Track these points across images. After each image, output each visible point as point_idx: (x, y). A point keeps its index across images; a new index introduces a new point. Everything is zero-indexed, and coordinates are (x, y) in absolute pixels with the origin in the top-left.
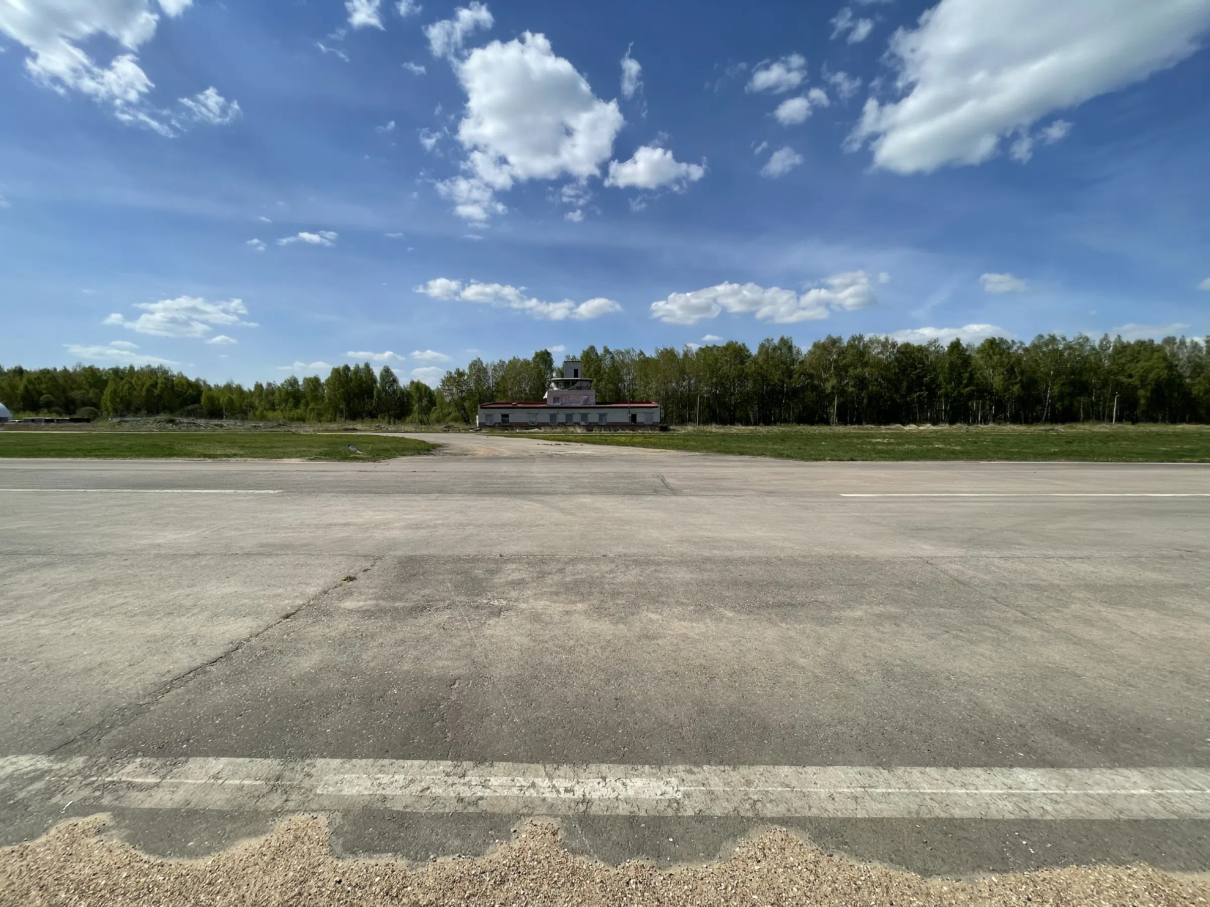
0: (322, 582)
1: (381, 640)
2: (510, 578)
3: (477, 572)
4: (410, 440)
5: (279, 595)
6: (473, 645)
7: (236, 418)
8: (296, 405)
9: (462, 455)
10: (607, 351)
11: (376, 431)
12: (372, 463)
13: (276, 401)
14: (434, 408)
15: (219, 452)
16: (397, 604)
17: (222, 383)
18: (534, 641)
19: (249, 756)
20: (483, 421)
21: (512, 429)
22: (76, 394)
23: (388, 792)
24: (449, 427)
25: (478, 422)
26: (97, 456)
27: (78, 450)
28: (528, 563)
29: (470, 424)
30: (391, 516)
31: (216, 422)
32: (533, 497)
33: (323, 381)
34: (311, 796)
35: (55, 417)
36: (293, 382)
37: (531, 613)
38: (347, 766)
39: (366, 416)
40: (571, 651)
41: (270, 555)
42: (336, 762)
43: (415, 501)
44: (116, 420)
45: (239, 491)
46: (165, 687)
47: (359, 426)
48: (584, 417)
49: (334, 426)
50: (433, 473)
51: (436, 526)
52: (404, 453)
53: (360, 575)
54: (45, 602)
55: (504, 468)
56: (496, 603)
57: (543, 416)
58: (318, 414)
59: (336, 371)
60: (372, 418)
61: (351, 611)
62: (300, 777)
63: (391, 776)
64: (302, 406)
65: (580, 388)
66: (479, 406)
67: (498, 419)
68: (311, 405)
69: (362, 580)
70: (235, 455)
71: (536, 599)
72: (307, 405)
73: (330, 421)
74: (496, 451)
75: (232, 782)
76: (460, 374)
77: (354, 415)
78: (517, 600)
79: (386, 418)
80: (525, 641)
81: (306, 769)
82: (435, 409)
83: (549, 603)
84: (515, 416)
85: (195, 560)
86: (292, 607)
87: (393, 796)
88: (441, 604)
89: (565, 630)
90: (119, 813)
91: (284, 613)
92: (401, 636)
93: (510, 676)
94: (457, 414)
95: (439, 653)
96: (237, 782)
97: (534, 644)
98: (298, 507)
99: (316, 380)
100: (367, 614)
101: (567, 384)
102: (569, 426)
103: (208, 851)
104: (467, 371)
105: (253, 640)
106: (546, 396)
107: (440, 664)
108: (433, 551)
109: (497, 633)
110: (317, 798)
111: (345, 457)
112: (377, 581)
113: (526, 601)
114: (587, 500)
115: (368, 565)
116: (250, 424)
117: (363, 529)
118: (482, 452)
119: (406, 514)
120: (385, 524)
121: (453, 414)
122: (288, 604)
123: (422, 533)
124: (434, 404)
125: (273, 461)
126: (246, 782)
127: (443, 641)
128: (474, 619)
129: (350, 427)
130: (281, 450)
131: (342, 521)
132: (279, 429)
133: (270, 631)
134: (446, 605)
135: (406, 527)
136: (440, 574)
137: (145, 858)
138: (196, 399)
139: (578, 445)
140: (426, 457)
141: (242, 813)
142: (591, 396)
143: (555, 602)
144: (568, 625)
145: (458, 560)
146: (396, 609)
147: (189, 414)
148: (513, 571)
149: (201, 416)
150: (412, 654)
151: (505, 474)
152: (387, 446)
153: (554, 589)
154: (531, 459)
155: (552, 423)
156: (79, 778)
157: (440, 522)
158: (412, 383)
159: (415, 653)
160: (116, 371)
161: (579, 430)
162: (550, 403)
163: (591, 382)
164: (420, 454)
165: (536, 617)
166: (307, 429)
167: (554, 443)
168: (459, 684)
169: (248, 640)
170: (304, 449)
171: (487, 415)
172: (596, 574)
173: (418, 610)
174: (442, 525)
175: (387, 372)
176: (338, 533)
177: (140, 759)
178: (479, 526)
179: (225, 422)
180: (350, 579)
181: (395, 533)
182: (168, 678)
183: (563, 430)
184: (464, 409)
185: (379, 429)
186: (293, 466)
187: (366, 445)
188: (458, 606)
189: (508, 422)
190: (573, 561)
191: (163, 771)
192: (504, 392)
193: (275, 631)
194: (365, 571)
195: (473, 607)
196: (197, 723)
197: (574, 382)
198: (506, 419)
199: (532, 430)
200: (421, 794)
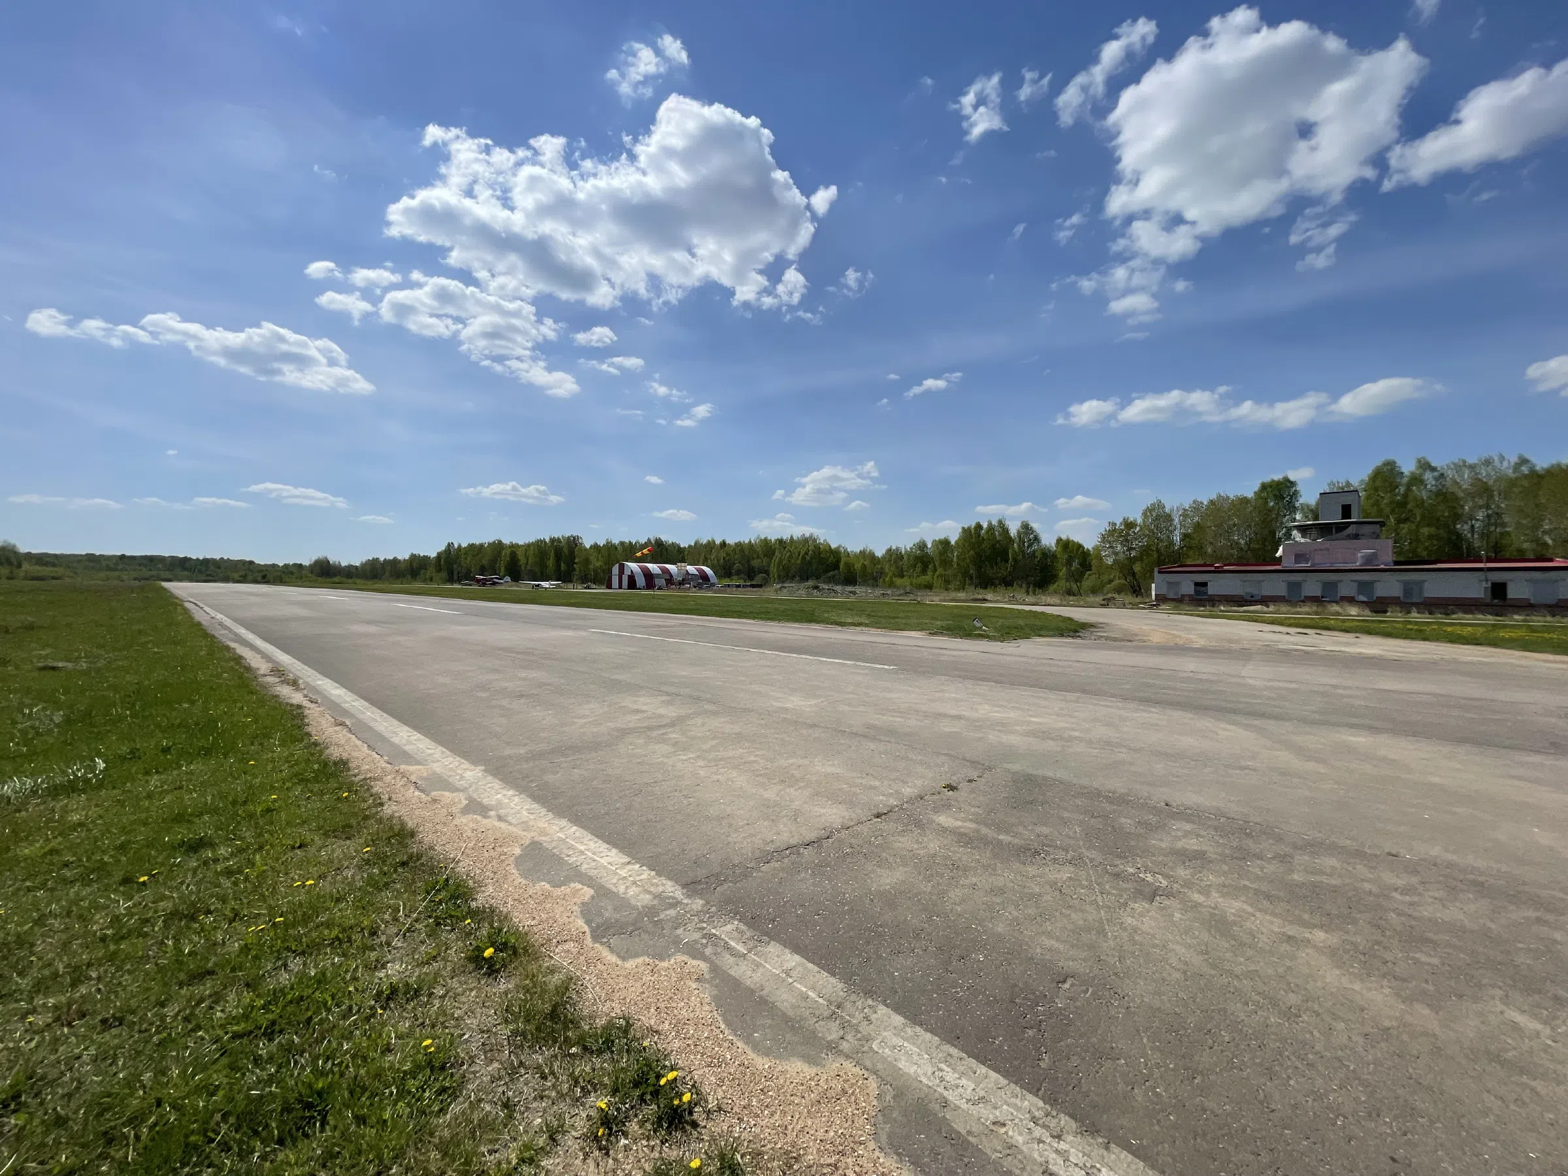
0: (919, 783)
1: (974, 880)
2: (1180, 845)
3: (1123, 820)
4: (1052, 615)
5: (875, 788)
6: (1102, 932)
7: (868, 585)
8: (924, 571)
9: (1127, 641)
10: (1425, 466)
11: (1010, 602)
12: (999, 643)
13: (905, 568)
14: (1088, 573)
15: (849, 620)
16: (1001, 837)
17: (857, 550)
18: (1214, 966)
19: (818, 965)
20: (1164, 591)
21: (1213, 606)
22: (755, 563)
23: (950, 1096)
24: (1109, 600)
25: (1153, 593)
26: (762, 619)
27: (751, 612)
28: (1216, 829)
29: (1142, 595)
30: (1012, 715)
31: (850, 588)
32: (1239, 718)
33: (953, 543)
34: (866, 1049)
35: (742, 583)
36: (922, 546)
37: (1212, 914)
38: (909, 1030)
39: (1000, 584)
40: (1290, 1014)
41: (874, 739)
42: (898, 1020)
43: (1045, 699)
44: (779, 586)
45: (858, 663)
46: (767, 857)
47: (989, 597)
48: (1364, 587)
49: (961, 595)
50: (1075, 664)
51: (1071, 739)
52: (1042, 633)
53: (964, 786)
54: (706, 746)
55: (1189, 665)
56: (1149, 878)
57: (1275, 585)
58: (946, 581)
59: (966, 532)
60: (1006, 586)
61: (945, 829)
62: (859, 1016)
63: (958, 1076)
64: (930, 573)
65: (1356, 537)
66: (1156, 570)
67: (1187, 588)
68: (940, 571)
69: (963, 793)
70: (860, 624)
71: (1223, 895)
72: (935, 570)
73: (958, 590)
74: (1180, 637)
75: (799, 986)
76: (1129, 525)
77: (986, 583)
78: (1188, 884)
79: (1024, 585)
80: (1196, 960)
81: (866, 1010)
82: (1090, 575)
83: (1249, 909)
84: (1218, 585)
85: (810, 731)
86: (884, 805)
87: (955, 1105)
88: (1061, 855)
89: (1281, 970)
90: (715, 969)
91: (875, 812)
92: (1000, 882)
93: (1159, 1009)
94: (1123, 581)
95: (1048, 926)
96: (804, 989)
97: (1213, 972)
98: (910, 689)
99: (945, 543)
100: (964, 839)
101: (1325, 530)
102: (1330, 602)
103: (767, 1053)
104: (1139, 521)
105: (843, 832)
106: (1279, 553)
107: (1049, 943)
108: (1060, 774)
109: (1145, 928)
110: (871, 1054)
111: (968, 634)
112: (981, 798)
113: (1206, 891)
114: (1360, 740)
115: (974, 775)
116: (879, 592)
117: (975, 726)
118: (1157, 638)
119: (1030, 716)
120: (1003, 725)
121: (1117, 582)
122: (882, 801)
123: (1051, 745)
124: (1089, 568)
125: (895, 633)
126: (811, 994)
127: (1057, 911)
128: (1109, 893)
129: (980, 597)
130: (904, 621)
131: (953, 712)
132: (906, 598)
133: (859, 828)
134: (1069, 857)
135: (1028, 734)
136: (1066, 809)
137: (723, 1026)
138: (836, 566)
139: (1349, 637)
140: (1070, 640)
141: (801, 1028)
142: (1385, 549)
143: (1265, 911)
144: (1288, 963)
145: (1096, 794)
146: (1000, 842)
147: (829, 581)
148: (1187, 834)
149: (837, 583)
150: (1010, 913)
151: (1191, 674)
152: (1021, 622)
153: (1264, 887)
154: (1244, 654)
155: (1293, 597)
156: (696, 919)
157: (1077, 734)
158: (1059, 540)
159: (1015, 913)
160: (781, 541)
161: (1353, 611)
162: (1288, 563)
163: (1382, 524)
164: (1062, 635)
165: (1219, 924)
166: (934, 599)
167: (1292, 630)
168: (1072, 985)
169: (838, 831)
170: (927, 621)
171: (1168, 583)
172: (1367, 886)
173: (1029, 853)
174: (1080, 739)
175: (1026, 528)
176: (947, 727)
177: (736, 922)
178: (1136, 750)
179: (858, 589)
180: (951, 788)
181: (1014, 739)
182: (771, 848)
183: (1315, 608)
184: (1134, 574)
185: (1013, 600)
186: (912, 640)
187: (994, 620)
188: (1086, 864)
189: (1206, 593)
190: (1313, 847)
191: (751, 944)
192: (1201, 548)
193: (865, 829)
194: (970, 781)
195: (1110, 874)
196: (784, 906)
197: (1340, 528)
198: (1203, 589)
199: (1252, 608)
200: (992, 1127)
